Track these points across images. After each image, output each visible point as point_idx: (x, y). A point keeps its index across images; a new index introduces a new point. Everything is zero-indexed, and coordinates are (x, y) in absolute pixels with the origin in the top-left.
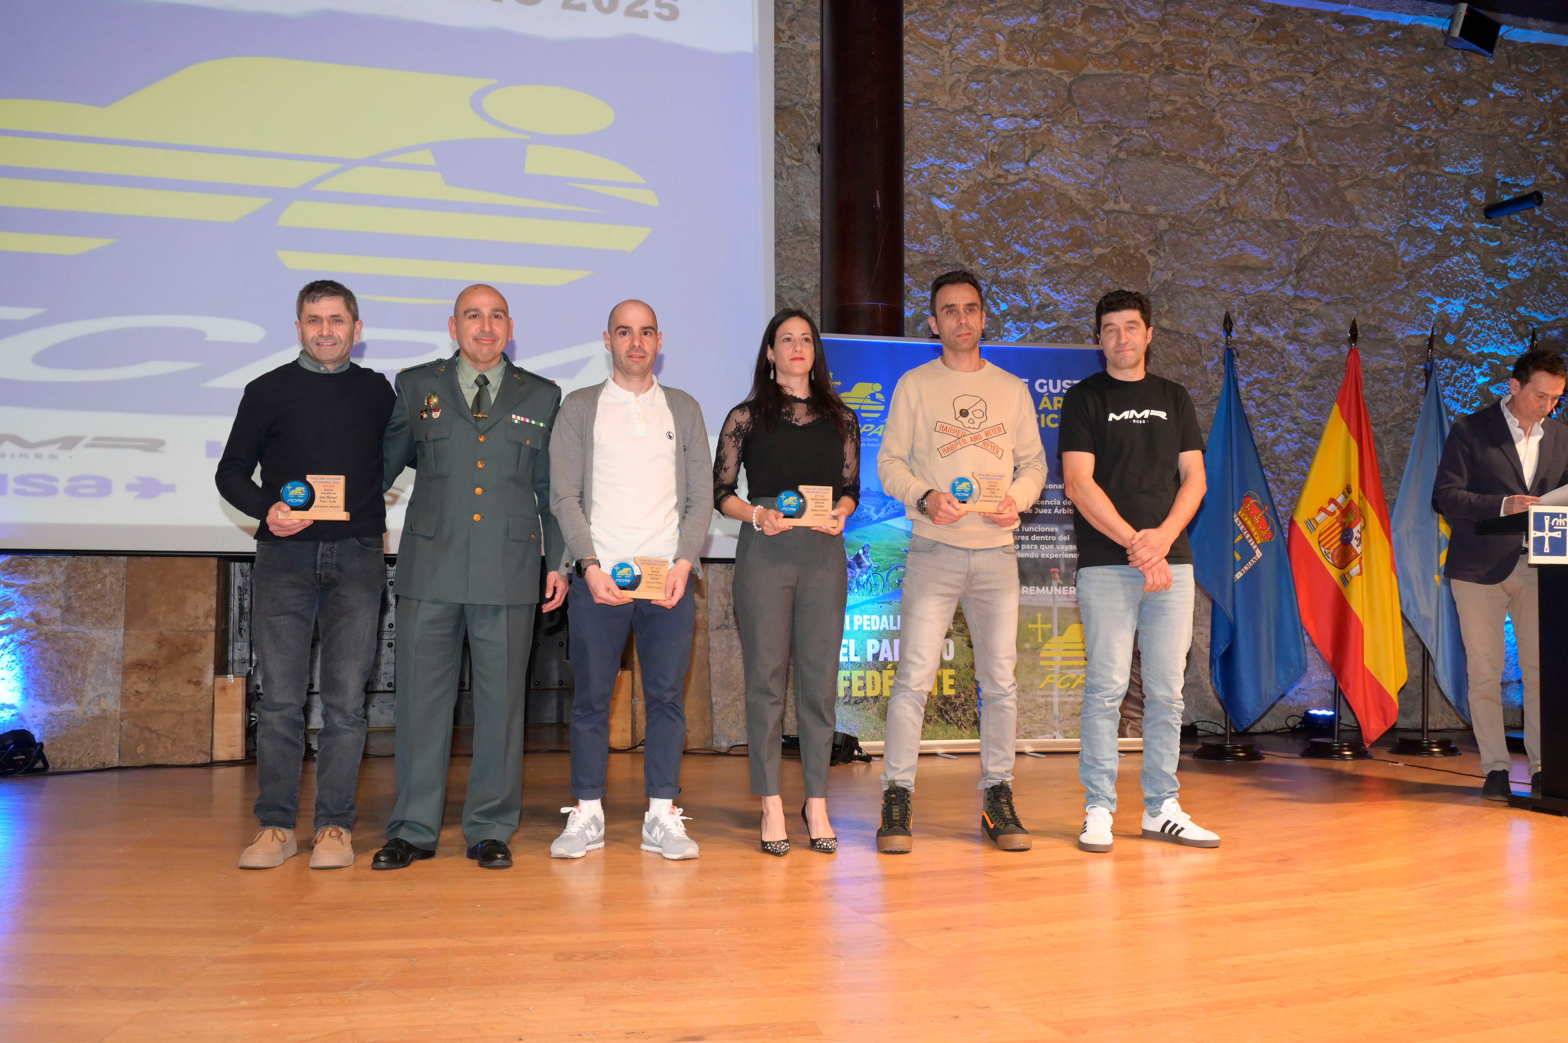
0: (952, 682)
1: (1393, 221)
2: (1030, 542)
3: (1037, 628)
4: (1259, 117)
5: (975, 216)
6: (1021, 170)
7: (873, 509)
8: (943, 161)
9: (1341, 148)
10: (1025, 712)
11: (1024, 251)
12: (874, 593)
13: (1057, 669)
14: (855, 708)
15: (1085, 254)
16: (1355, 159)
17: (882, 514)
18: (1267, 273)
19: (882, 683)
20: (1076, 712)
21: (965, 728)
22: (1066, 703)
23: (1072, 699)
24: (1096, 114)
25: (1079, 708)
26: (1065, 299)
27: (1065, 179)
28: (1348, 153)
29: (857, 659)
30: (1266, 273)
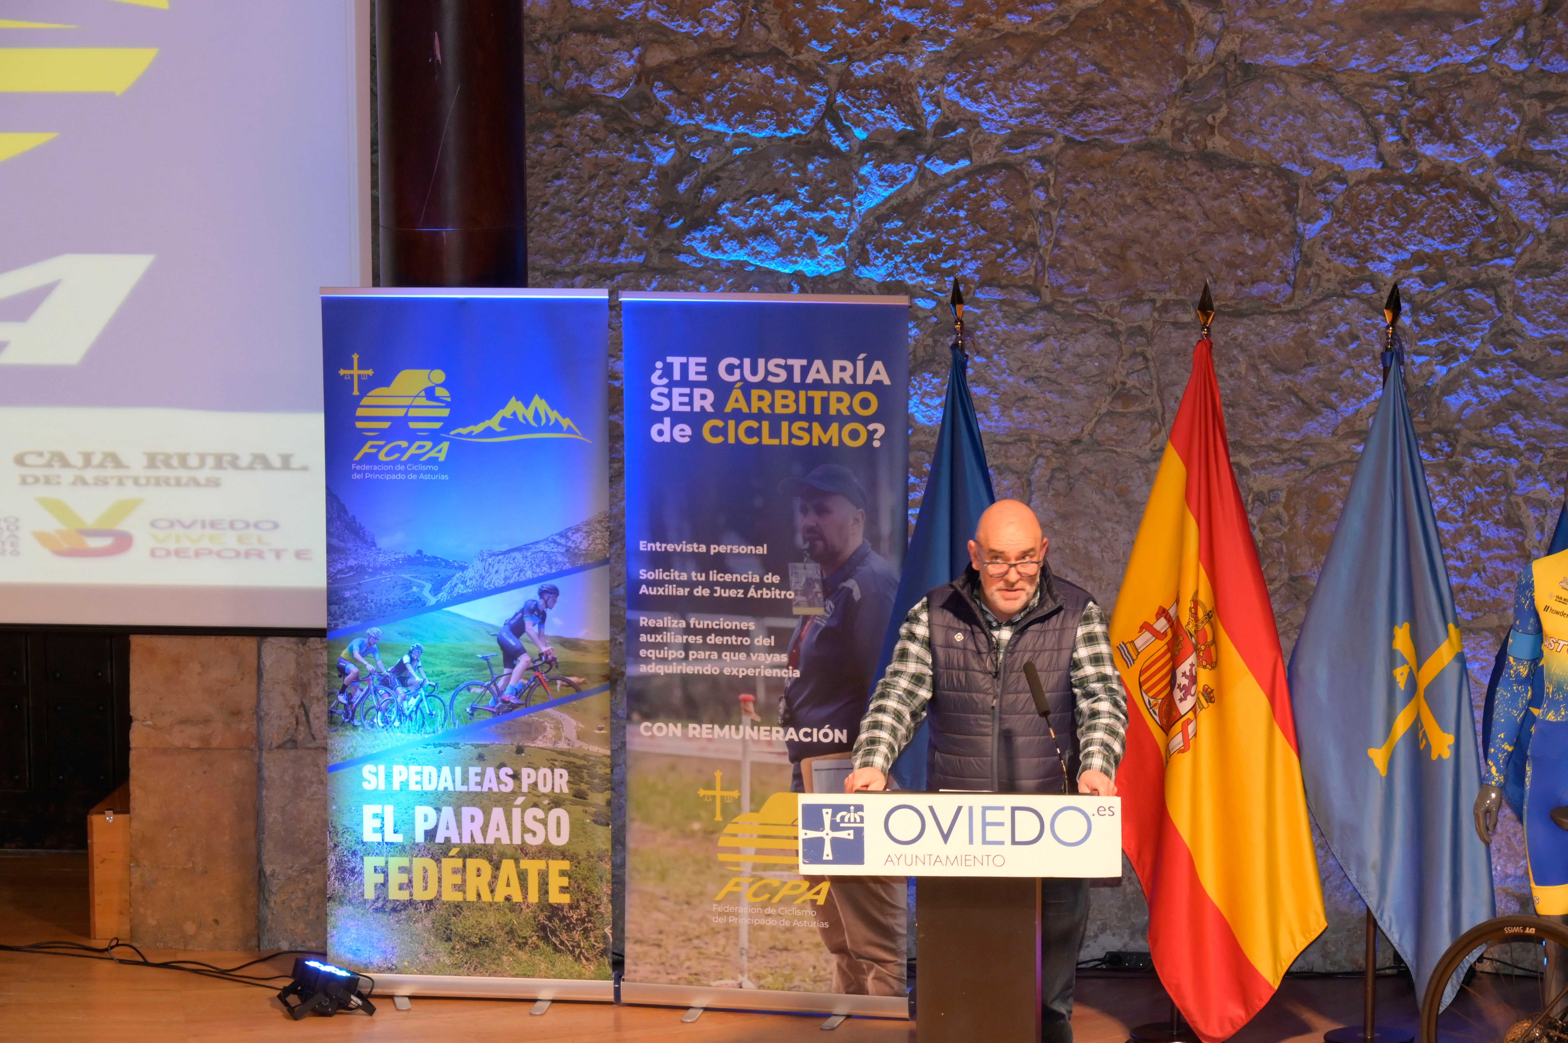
0: (565, 881)
2: (705, 646)
3: (714, 797)
7: (428, 586)
10: (690, 940)
11: (911, 17)
12: (428, 728)
13: (747, 869)
14: (393, 919)
15: (1045, 13)
17: (443, 596)
18: (1463, 26)
19: (440, 880)
20: (778, 944)
21: (587, 959)
22: (762, 928)
23: (771, 922)
25: (782, 937)
26: (990, 111)
29: (399, 838)
30: (1459, 26)
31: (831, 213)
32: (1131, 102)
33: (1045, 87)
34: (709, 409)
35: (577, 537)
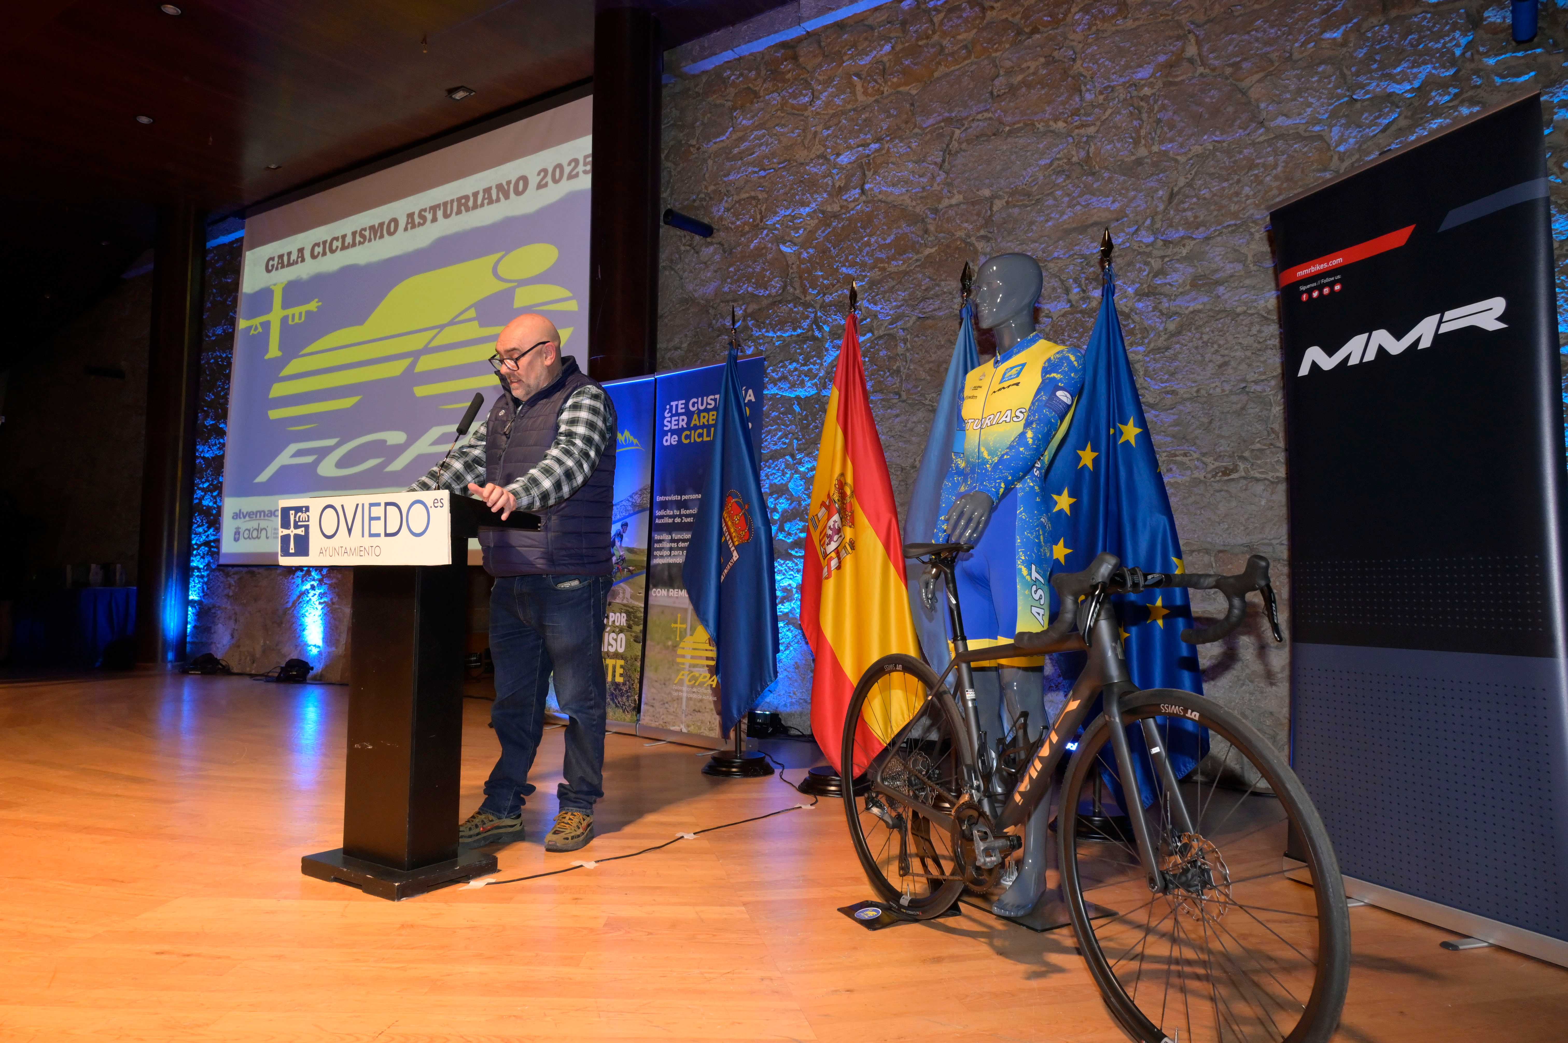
0: (621, 671)
1: (1322, 105)
2: (678, 548)
3: (677, 628)
4: (1128, 45)
5: (811, 251)
6: (857, 196)
8: (790, 210)
9: (1246, 37)
10: (664, 704)
11: (851, 272)
13: (687, 666)
15: (910, 259)
16: (1266, 43)
18: (1116, 224)
21: (630, 712)
23: (694, 696)
24: (935, 115)
26: (882, 309)
27: (896, 191)
28: (1257, 40)
31: (812, 366)
32: (945, 293)
33: (906, 293)
34: (685, 426)
35: (636, 497)
